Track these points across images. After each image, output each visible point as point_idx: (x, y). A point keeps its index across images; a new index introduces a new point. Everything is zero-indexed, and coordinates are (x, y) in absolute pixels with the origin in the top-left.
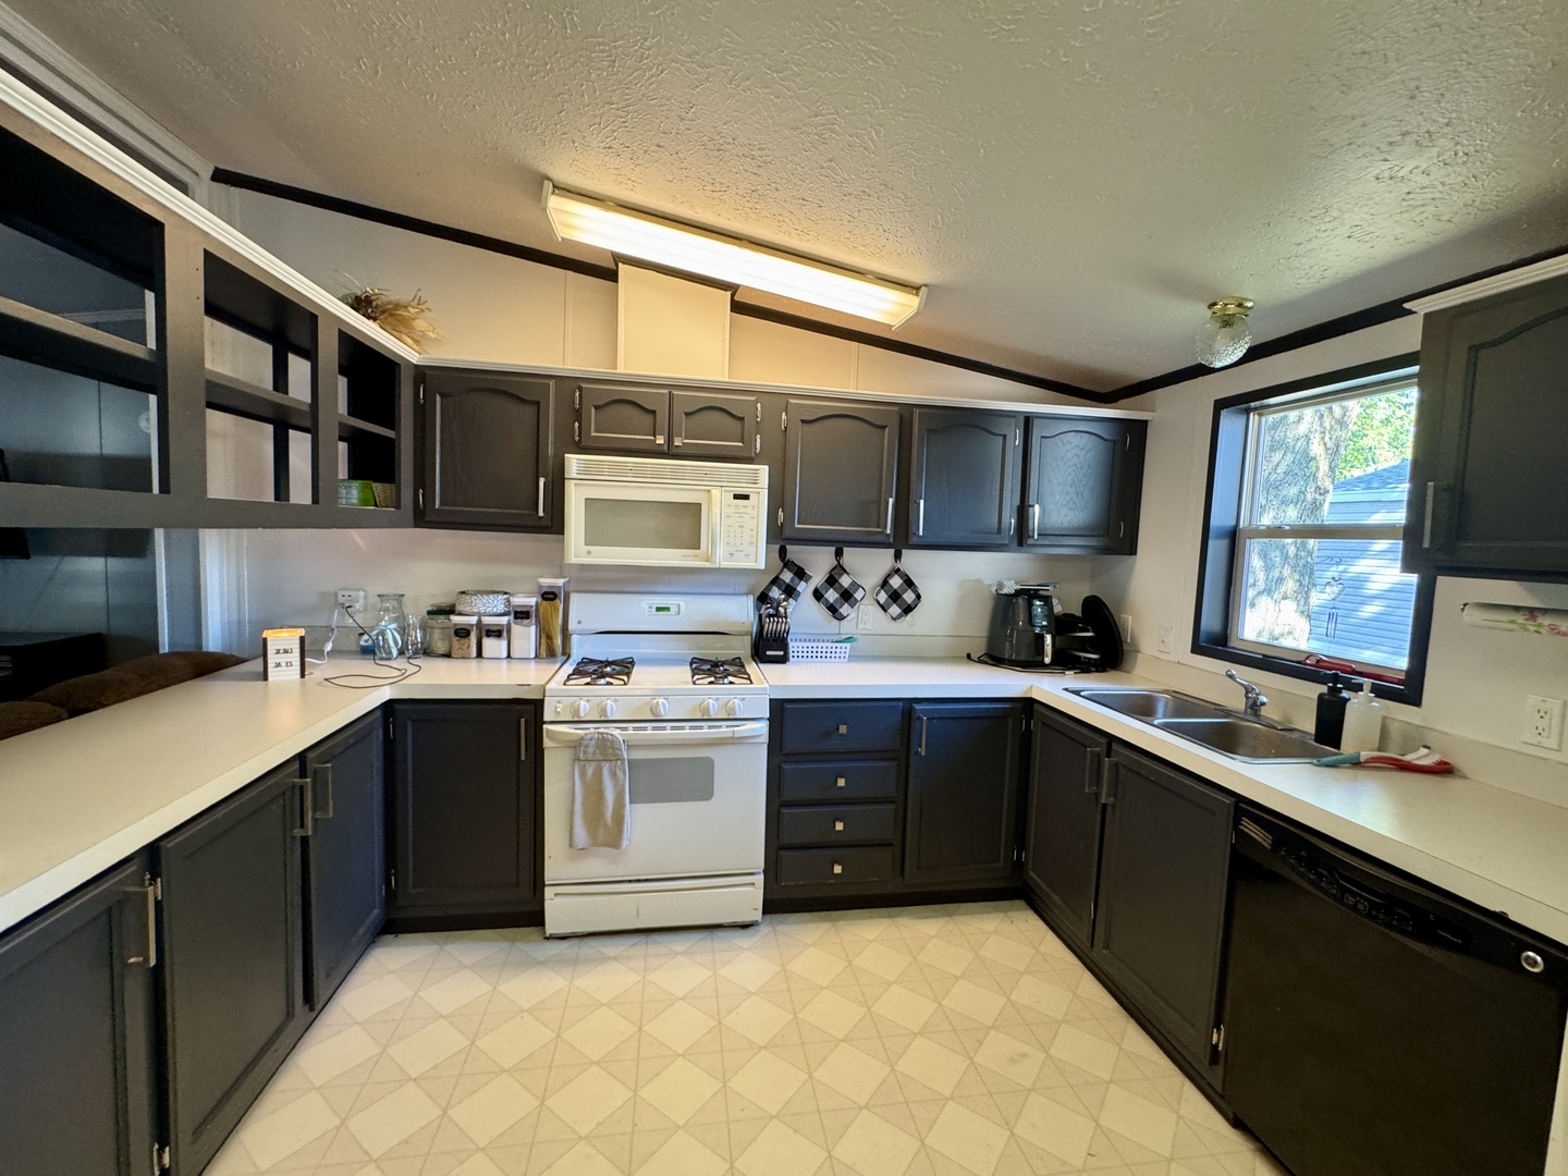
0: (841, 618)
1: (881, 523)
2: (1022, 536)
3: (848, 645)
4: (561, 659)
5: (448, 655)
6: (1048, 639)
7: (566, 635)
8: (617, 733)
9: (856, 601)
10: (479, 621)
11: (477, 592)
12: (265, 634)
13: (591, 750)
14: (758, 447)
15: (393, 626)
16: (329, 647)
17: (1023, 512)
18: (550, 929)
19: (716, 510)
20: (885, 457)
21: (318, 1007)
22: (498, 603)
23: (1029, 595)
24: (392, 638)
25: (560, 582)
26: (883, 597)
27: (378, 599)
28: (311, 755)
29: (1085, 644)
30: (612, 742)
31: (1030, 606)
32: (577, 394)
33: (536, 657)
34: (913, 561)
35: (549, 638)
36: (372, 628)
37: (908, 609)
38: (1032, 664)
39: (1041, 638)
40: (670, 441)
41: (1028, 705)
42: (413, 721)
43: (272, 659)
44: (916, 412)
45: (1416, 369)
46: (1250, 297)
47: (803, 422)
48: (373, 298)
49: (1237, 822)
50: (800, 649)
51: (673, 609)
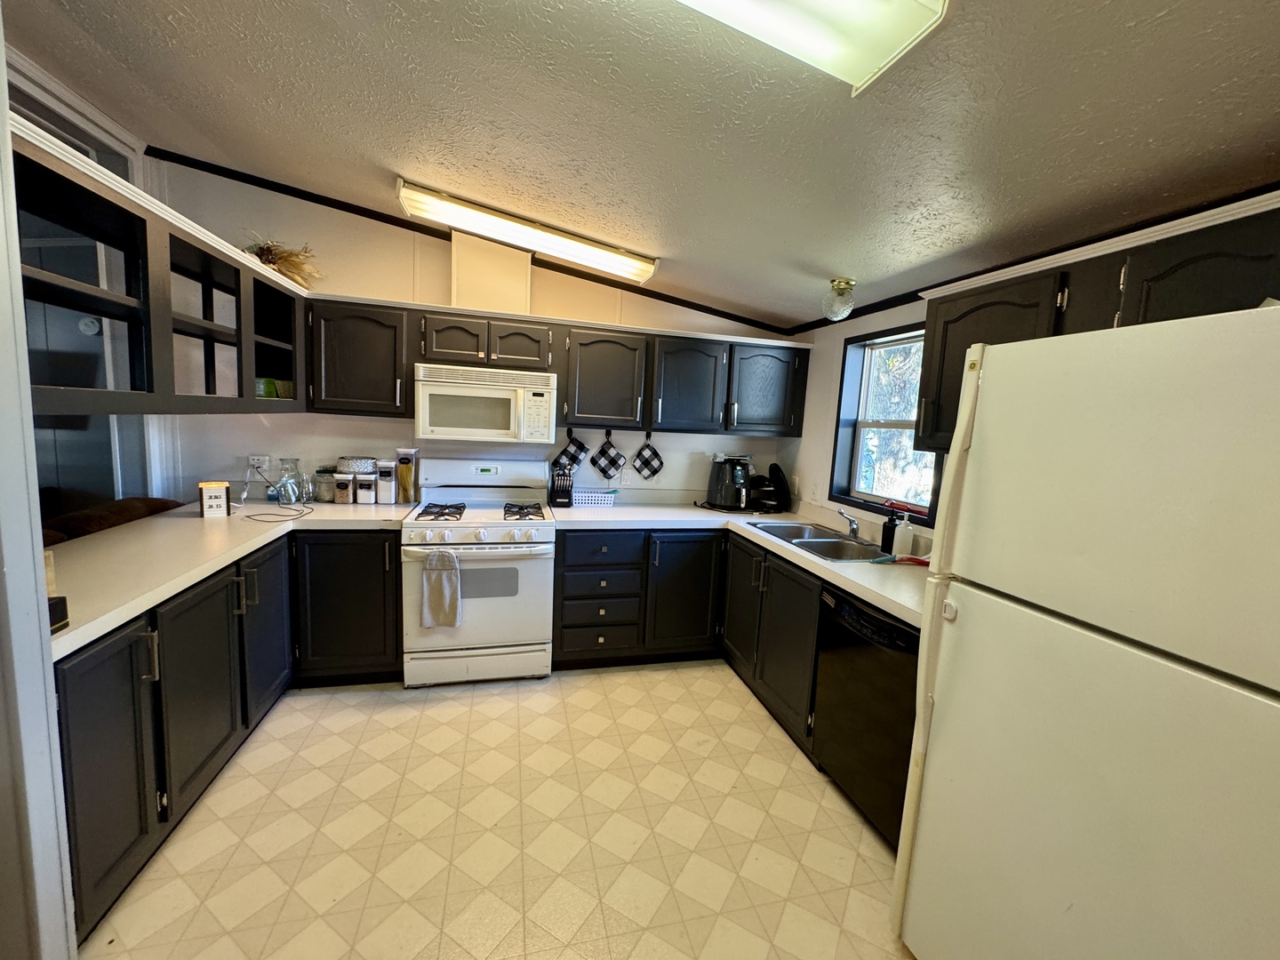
0: (609, 477)
1: (633, 413)
2: (727, 426)
3: (613, 495)
4: (413, 504)
5: (332, 502)
6: (744, 491)
7: (417, 488)
8: (452, 551)
9: (620, 466)
10: (355, 478)
11: (352, 458)
12: (201, 485)
13: (434, 563)
14: (550, 361)
15: (292, 481)
16: (245, 495)
17: (728, 408)
18: (408, 681)
19: (521, 403)
20: (636, 370)
21: (251, 727)
22: (368, 466)
23: (733, 463)
24: (291, 488)
25: (413, 451)
26: (638, 463)
27: (280, 462)
28: (243, 563)
29: (769, 495)
30: (448, 557)
31: (734, 469)
32: (423, 322)
33: (396, 503)
34: (659, 440)
35: (405, 490)
36: (277, 483)
37: (655, 472)
38: (733, 508)
39: (739, 491)
40: (488, 355)
41: (725, 534)
42: (309, 545)
43: (206, 502)
44: (657, 340)
45: (923, 332)
46: (854, 278)
47: (581, 344)
48: (272, 248)
49: (821, 595)
50: (580, 498)
51: (493, 471)
